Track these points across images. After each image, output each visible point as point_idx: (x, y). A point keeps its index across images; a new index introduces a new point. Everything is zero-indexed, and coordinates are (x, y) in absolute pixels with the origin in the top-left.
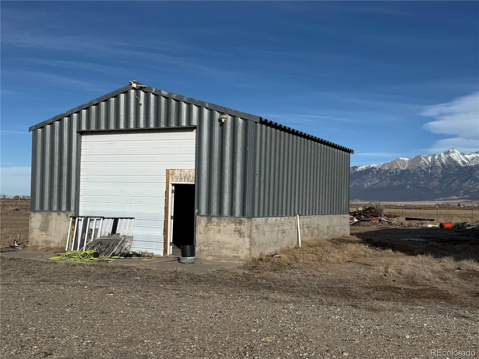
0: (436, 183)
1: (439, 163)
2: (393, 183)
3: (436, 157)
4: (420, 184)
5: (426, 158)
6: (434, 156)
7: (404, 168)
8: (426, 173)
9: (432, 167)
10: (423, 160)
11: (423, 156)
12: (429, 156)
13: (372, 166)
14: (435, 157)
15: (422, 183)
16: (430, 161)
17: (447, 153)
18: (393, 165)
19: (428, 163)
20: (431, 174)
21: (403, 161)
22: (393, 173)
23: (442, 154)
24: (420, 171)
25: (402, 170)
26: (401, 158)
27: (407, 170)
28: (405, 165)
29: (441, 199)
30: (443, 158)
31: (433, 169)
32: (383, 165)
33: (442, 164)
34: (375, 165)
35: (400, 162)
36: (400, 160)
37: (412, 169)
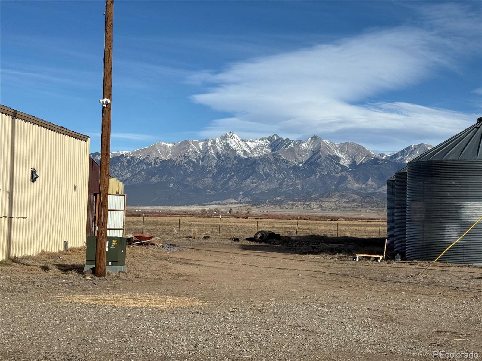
0: (208, 180)
1: (213, 152)
2: (151, 178)
3: (210, 144)
4: (188, 181)
5: (196, 144)
6: (207, 141)
7: (166, 157)
8: (195, 165)
9: (203, 158)
10: (192, 147)
11: (193, 142)
12: (200, 142)
13: (121, 153)
14: (207, 143)
15: (189, 179)
16: (201, 149)
17: (224, 138)
18: (151, 152)
19: (198, 152)
20: (203, 168)
21: (165, 147)
22: (151, 164)
23: (217, 139)
24: (187, 163)
25: (163, 161)
26: (163, 143)
27: (171, 160)
28: (167, 154)
29: (214, 202)
30: (218, 145)
31: (205, 161)
32: (137, 152)
33: (217, 154)
34: (126, 152)
35: (160, 149)
36: (161, 146)
37: (177, 159)
